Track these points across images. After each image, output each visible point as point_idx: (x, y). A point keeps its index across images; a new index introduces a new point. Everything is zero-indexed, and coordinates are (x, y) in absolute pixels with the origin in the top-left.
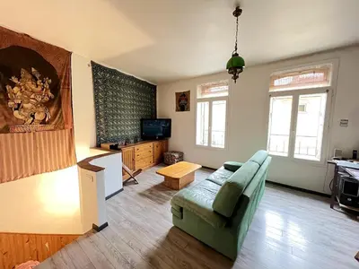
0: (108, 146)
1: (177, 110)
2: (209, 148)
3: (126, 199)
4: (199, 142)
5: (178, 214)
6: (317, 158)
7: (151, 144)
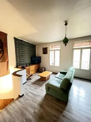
0: (20, 67)
1: (43, 54)
2: (54, 66)
3: (28, 85)
4: (51, 64)
5: (48, 89)
6: (88, 69)
7: (35, 65)
